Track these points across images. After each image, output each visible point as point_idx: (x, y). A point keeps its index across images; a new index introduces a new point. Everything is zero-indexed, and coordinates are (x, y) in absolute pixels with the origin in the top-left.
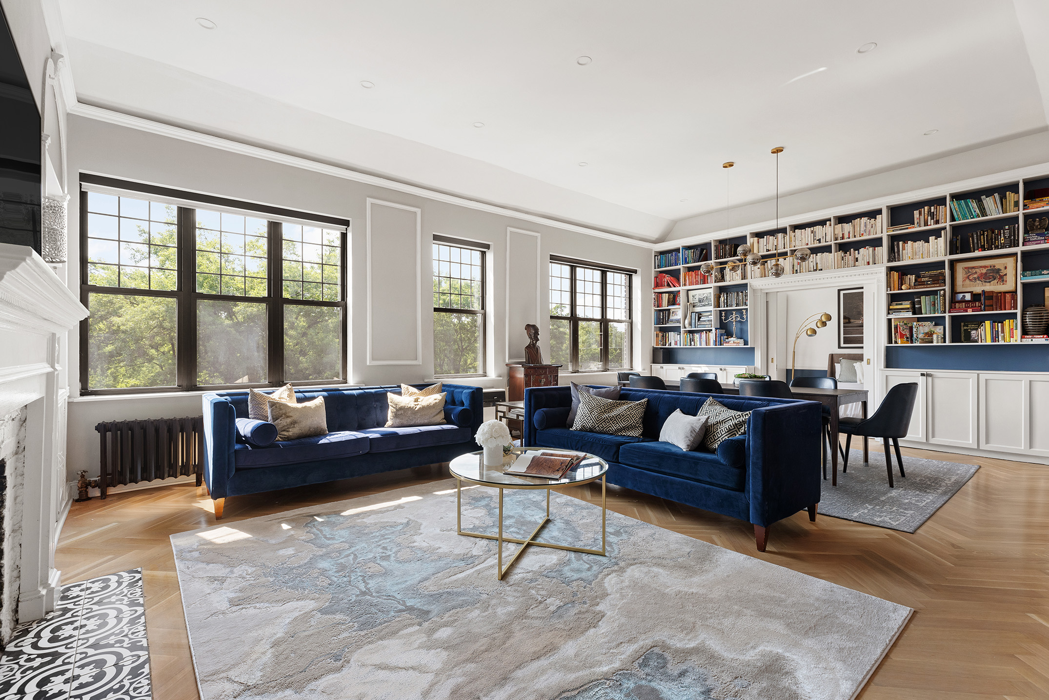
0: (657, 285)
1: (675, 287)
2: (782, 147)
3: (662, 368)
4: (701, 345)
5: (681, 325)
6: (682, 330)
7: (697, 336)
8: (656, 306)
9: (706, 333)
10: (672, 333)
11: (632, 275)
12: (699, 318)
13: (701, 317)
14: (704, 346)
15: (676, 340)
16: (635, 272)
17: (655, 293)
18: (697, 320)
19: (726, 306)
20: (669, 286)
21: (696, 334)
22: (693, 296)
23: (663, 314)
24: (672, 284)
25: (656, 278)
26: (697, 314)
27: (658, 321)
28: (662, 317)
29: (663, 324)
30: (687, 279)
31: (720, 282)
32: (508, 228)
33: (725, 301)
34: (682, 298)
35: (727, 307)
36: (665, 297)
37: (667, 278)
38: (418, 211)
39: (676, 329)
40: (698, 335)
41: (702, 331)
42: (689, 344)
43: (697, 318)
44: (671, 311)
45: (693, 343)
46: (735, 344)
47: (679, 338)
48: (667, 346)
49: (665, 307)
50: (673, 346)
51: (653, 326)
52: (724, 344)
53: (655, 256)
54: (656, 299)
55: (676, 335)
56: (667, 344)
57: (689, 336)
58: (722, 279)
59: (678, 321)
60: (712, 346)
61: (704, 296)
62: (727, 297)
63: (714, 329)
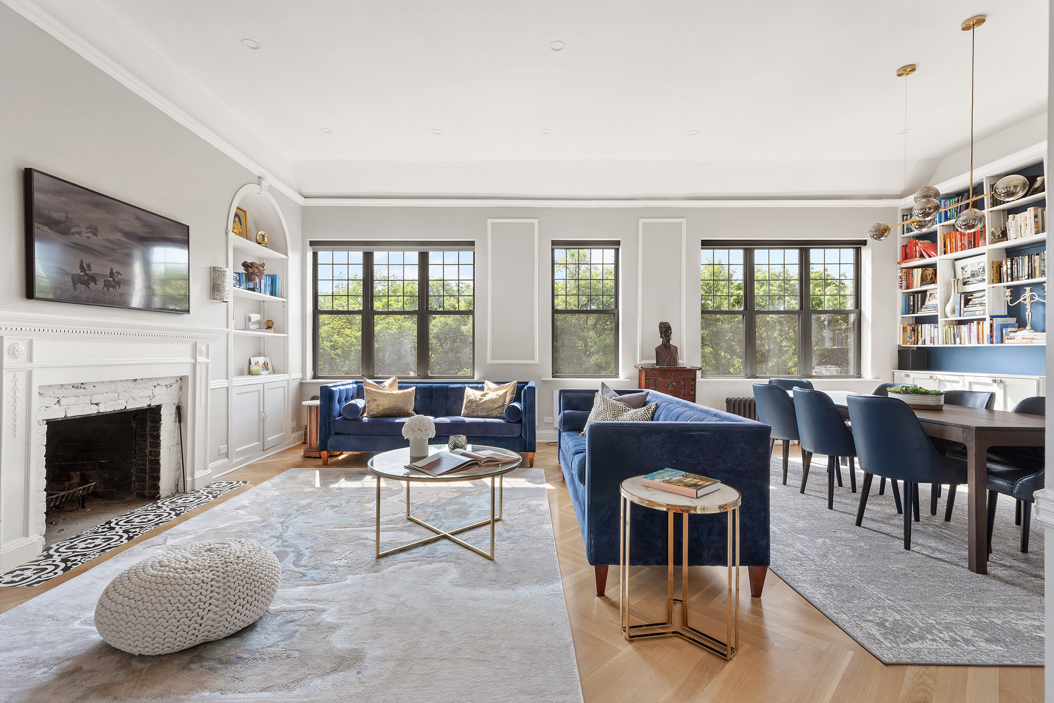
0: (906, 257)
1: (930, 257)
2: (983, 15)
3: (908, 376)
4: (970, 342)
5: (939, 314)
6: (941, 320)
7: (964, 328)
8: (903, 287)
9: (979, 324)
10: (927, 325)
11: (860, 248)
12: (967, 302)
13: (970, 300)
14: (974, 344)
15: (932, 336)
16: (864, 243)
17: (902, 268)
18: (963, 305)
19: (1009, 279)
20: (922, 256)
21: (963, 326)
22: (963, 268)
23: (914, 298)
24: (927, 253)
25: (905, 247)
26: (963, 295)
27: (909, 308)
28: (912, 303)
29: (914, 313)
30: (948, 242)
31: (998, 242)
32: (640, 219)
33: (1009, 271)
34: (943, 272)
35: (1012, 280)
36: (917, 273)
37: (921, 245)
38: (536, 221)
39: (932, 320)
40: (966, 328)
41: (972, 321)
42: (953, 342)
43: (963, 302)
44: (928, 294)
45: (958, 340)
46: (1025, 341)
47: (936, 333)
48: (920, 345)
49: (917, 287)
50: (928, 344)
51: (899, 316)
52: (1007, 341)
53: (903, 216)
54: (904, 278)
55: (933, 328)
56: (920, 342)
57: (952, 329)
58: (1004, 235)
59: (935, 307)
60: (986, 344)
61: (980, 266)
62: (1012, 265)
63: (988, 318)
